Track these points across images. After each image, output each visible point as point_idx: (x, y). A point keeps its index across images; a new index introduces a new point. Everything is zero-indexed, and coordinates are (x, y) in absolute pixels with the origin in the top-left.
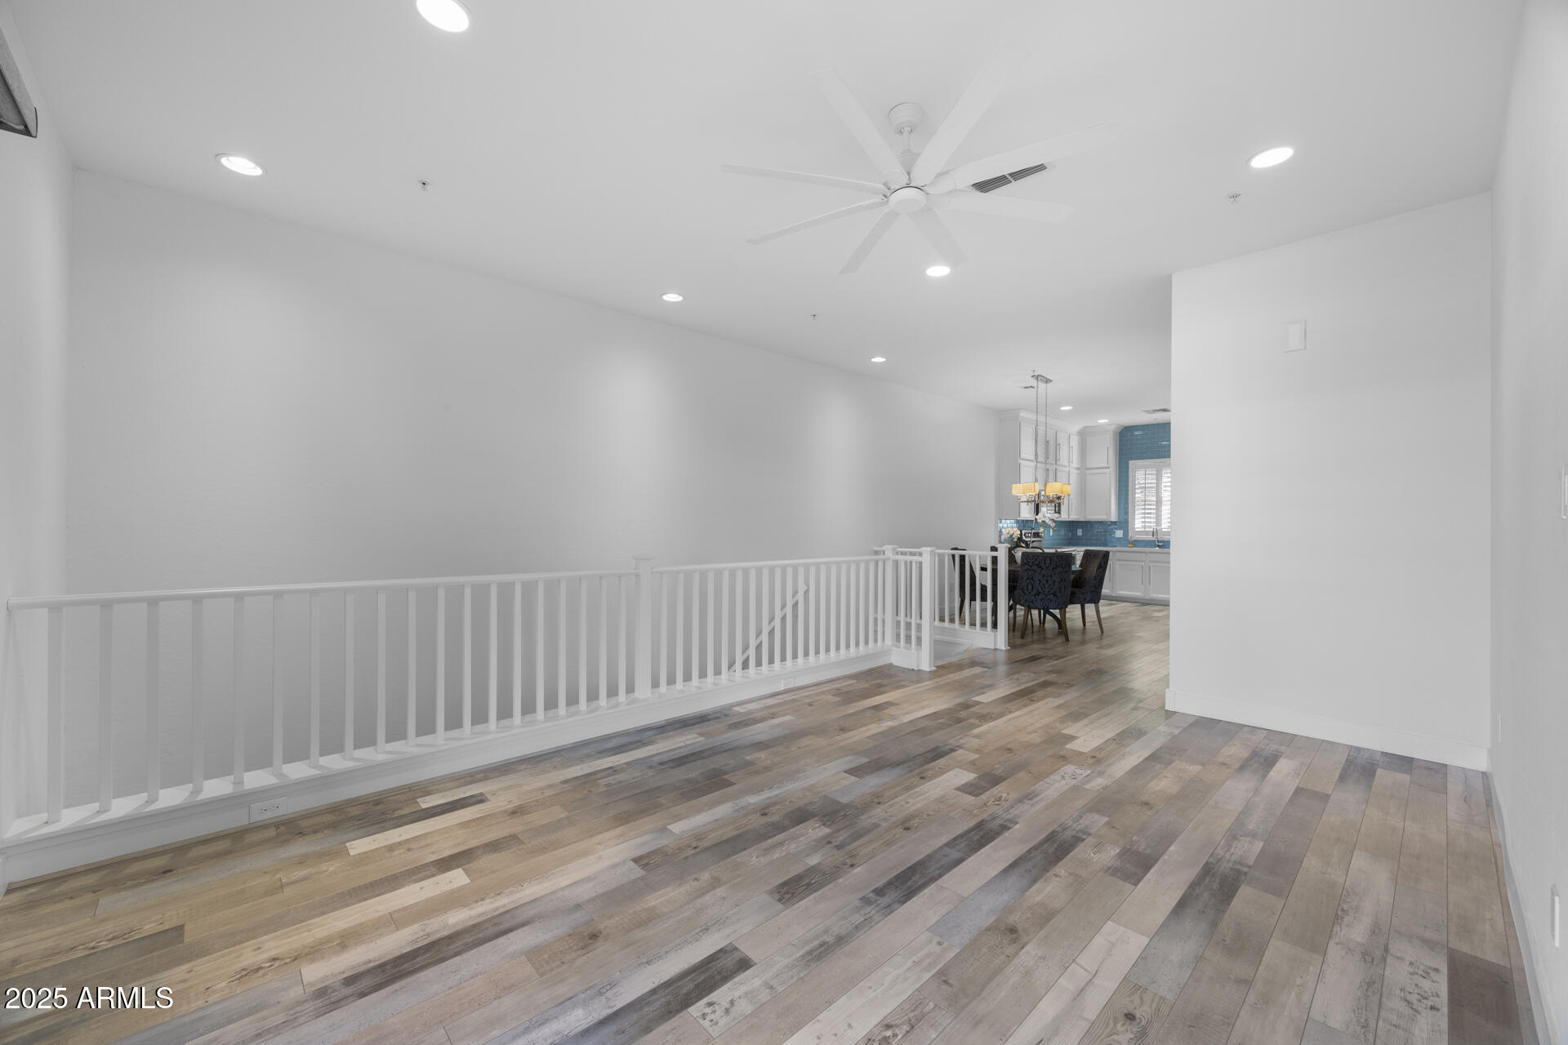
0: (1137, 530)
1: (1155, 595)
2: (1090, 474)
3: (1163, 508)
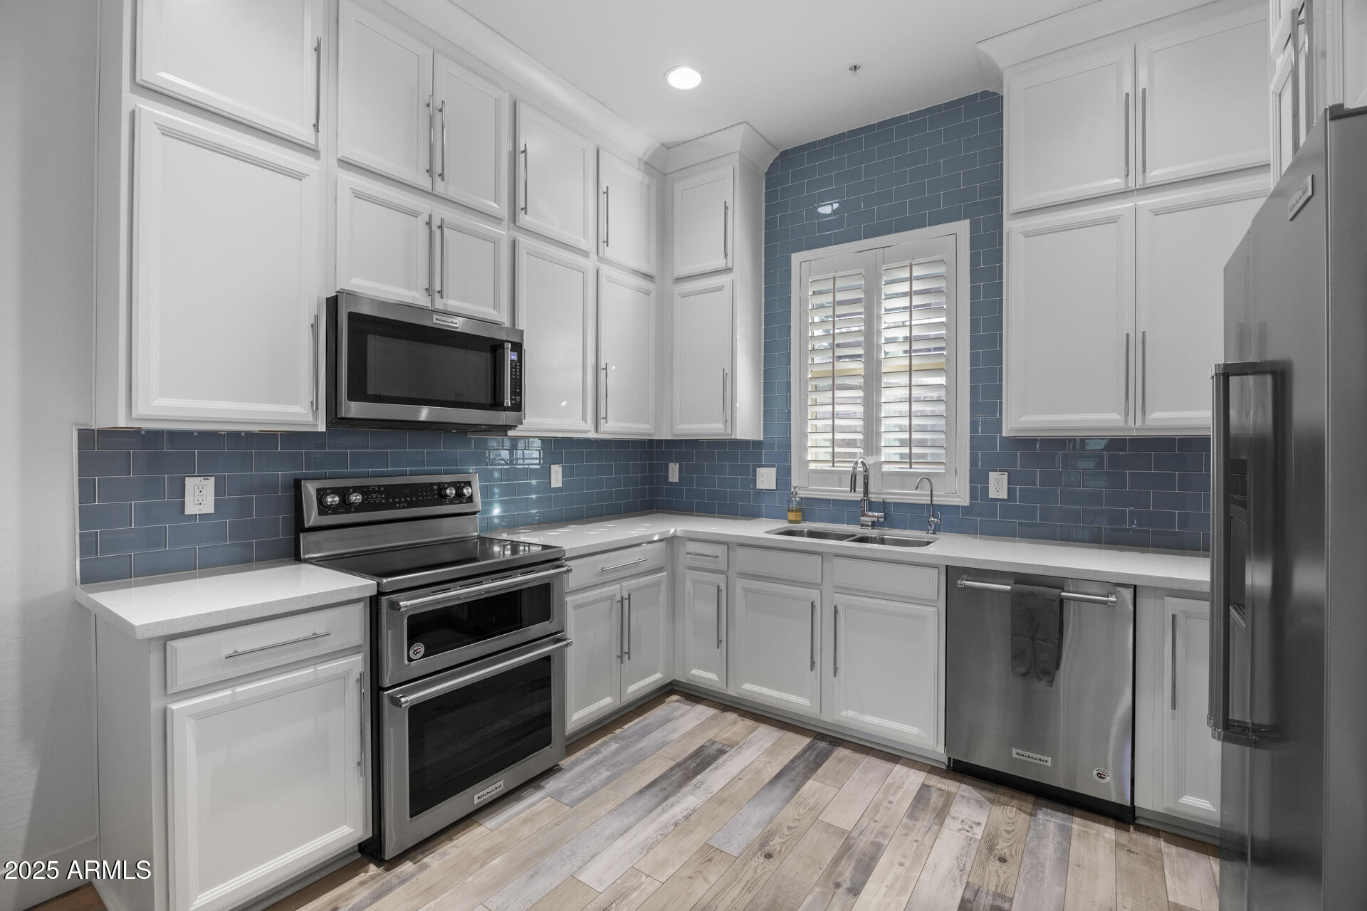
0: (812, 466)
1: (851, 713)
2: (683, 296)
3: (886, 395)
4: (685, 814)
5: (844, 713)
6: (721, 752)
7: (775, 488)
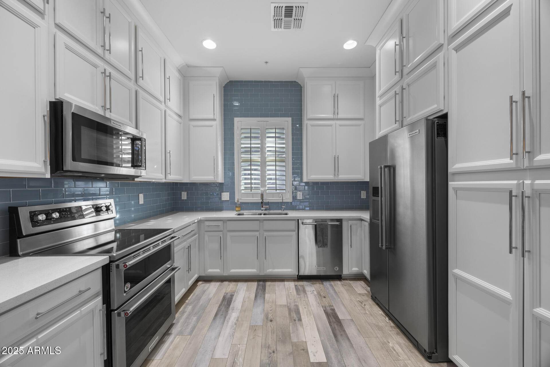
0: (243, 191)
3: (268, 168)
4: (236, 320)
5: (268, 271)
6: (232, 296)
7: (229, 200)
